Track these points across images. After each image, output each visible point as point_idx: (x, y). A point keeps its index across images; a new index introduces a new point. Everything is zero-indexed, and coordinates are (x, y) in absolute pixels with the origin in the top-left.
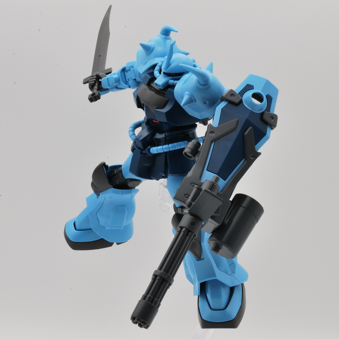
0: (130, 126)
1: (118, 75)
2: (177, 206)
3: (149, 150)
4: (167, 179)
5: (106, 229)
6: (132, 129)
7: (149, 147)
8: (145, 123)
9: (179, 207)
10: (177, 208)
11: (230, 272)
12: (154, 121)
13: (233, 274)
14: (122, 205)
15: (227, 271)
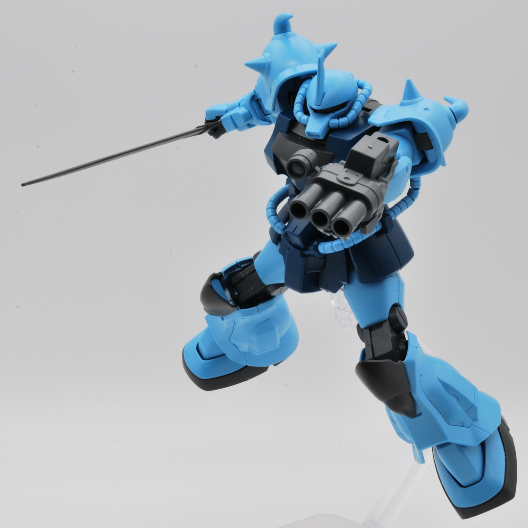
1: (247, 108)
2: (362, 327)
3: (316, 248)
7: (316, 243)
9: (366, 328)
10: (362, 329)
11: (468, 421)
13: (475, 423)
14: (264, 321)
15: (463, 423)
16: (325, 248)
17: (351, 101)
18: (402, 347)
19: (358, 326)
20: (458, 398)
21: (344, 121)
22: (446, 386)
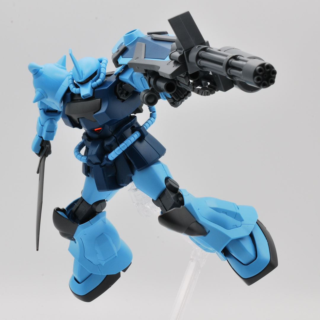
0: (73, 153)
2: (155, 199)
3: (107, 159)
4: (133, 182)
5: (103, 265)
6: (77, 153)
7: (106, 157)
8: (86, 140)
9: (157, 199)
11: (238, 223)
12: (96, 130)
13: (243, 222)
14: (100, 236)
15: (236, 225)
16: (112, 156)
17: (98, 70)
18: (180, 199)
19: (153, 200)
20: (226, 212)
21: (99, 81)
22: (216, 209)
